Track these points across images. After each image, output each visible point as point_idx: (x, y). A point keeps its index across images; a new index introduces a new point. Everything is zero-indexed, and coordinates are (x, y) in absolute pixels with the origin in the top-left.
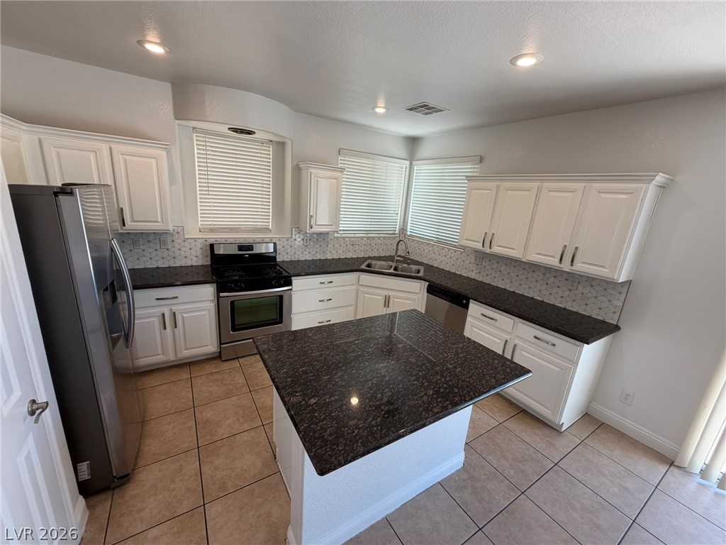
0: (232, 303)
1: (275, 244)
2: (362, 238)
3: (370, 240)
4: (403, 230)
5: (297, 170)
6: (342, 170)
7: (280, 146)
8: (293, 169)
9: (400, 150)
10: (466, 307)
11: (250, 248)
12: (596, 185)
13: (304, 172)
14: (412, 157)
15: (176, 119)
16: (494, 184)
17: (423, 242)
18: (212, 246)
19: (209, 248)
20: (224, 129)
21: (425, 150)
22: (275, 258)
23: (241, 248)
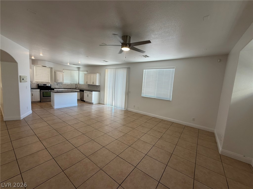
0: (43, 92)
1: (51, 85)
2: (70, 84)
3: (71, 85)
4: (79, 83)
5: (55, 72)
6: (64, 72)
7: (51, 68)
8: (54, 72)
9: (77, 69)
10: (84, 92)
11: (46, 85)
12: (94, 75)
13: (56, 73)
14: (79, 70)
15: (32, 64)
16: (90, 75)
17: (82, 85)
18: (38, 84)
19: (37, 85)
20: (41, 66)
21: (81, 69)
22: (51, 87)
23: (44, 85)
